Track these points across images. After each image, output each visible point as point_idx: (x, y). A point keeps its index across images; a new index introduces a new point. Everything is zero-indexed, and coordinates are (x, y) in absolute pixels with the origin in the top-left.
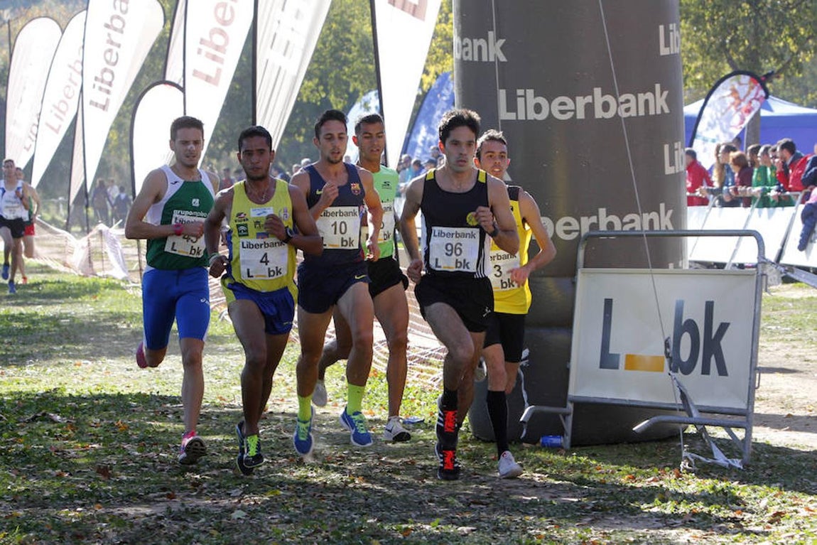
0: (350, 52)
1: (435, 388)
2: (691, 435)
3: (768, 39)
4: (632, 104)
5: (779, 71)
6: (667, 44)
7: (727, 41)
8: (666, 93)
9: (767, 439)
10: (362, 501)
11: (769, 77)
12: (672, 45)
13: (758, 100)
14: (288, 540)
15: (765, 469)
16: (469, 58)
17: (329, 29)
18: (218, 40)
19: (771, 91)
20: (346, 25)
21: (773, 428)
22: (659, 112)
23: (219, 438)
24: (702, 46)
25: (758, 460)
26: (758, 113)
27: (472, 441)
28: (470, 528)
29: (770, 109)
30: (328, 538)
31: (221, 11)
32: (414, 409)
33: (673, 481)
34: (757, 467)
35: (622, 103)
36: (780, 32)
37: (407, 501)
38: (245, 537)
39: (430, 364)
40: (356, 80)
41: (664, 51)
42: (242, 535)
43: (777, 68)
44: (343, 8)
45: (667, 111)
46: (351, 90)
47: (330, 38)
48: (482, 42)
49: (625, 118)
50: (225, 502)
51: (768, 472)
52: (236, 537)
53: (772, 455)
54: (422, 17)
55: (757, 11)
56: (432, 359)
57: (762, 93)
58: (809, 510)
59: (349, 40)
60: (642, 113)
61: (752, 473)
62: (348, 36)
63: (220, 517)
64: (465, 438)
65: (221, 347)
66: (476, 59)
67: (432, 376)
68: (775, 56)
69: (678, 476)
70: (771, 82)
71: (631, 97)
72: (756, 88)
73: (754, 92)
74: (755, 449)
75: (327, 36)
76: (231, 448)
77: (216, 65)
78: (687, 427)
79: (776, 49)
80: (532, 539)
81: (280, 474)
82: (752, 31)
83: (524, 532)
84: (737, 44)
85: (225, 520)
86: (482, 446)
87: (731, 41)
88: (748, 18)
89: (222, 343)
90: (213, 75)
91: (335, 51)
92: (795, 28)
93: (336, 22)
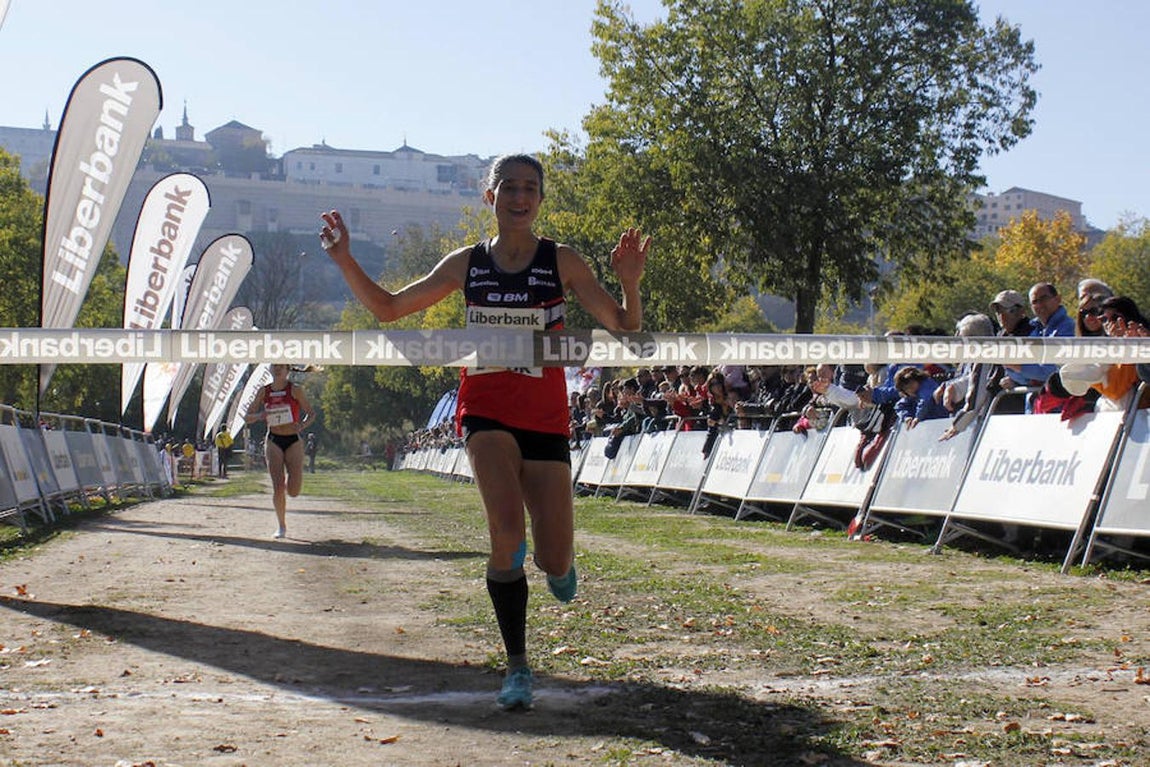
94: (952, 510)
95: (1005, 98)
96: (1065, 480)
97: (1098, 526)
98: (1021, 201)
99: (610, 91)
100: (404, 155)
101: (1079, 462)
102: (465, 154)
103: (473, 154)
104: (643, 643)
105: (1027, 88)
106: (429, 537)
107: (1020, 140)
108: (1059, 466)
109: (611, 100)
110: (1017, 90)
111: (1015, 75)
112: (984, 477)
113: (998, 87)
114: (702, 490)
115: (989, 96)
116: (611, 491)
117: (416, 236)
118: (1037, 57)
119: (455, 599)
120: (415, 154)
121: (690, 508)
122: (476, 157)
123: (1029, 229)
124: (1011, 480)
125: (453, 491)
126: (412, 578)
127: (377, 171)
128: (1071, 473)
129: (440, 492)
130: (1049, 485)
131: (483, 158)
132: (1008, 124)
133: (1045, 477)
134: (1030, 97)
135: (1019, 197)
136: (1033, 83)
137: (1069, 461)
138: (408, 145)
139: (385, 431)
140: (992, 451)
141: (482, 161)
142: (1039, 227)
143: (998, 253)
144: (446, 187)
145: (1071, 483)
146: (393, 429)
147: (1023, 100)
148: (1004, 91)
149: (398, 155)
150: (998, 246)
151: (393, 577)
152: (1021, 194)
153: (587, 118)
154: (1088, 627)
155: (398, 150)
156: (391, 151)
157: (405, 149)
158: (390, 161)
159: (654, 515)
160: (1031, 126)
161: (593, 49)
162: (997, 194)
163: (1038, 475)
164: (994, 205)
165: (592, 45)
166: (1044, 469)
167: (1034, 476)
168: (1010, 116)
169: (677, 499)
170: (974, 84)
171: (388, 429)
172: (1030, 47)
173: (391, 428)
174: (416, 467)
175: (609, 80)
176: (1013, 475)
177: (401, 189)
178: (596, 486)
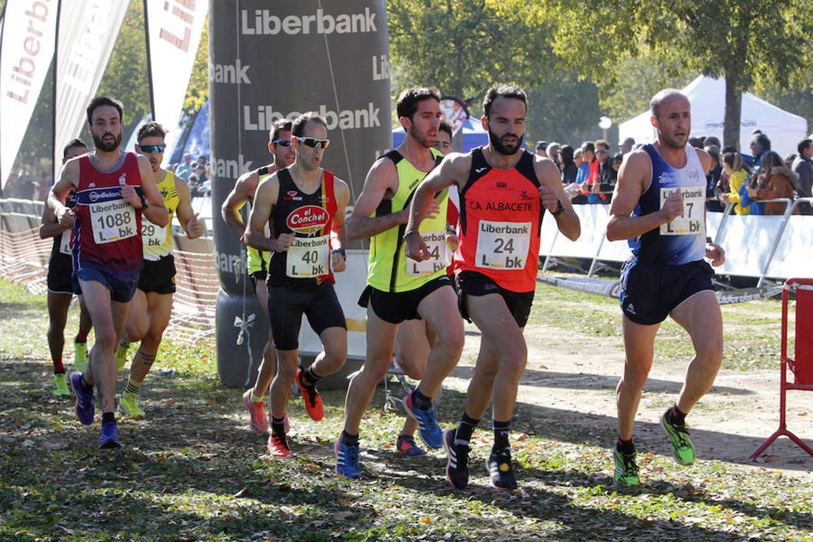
0: (137, 79)
1: (193, 346)
2: (395, 383)
3: (469, 72)
4: (351, 119)
5: (477, 98)
6: (379, 72)
7: (436, 73)
8: (377, 110)
9: (457, 387)
10: (128, 433)
11: (469, 102)
12: (383, 72)
13: (460, 119)
14: (66, 463)
15: (452, 410)
16: (221, 80)
17: (121, 60)
18: (27, 67)
19: (471, 112)
20: (134, 58)
21: (462, 378)
22: (372, 125)
23: (17, 384)
24: (417, 76)
25: (447, 403)
26: (460, 131)
27: (220, 387)
28: (212, 455)
29: (471, 128)
30: (98, 462)
31: (28, 45)
32: (175, 362)
33: (378, 419)
34: (445, 409)
35: (342, 118)
36: (479, 66)
37: (164, 433)
38: (32, 461)
39: (191, 327)
40: (141, 101)
41: (376, 77)
42: (29, 459)
43: (476, 96)
44: (131, 44)
45: (378, 124)
46: (137, 109)
47: (122, 67)
48: (231, 68)
49: (344, 130)
50: (18, 434)
51: (455, 412)
52: (24, 461)
53: (459, 399)
54: (186, 49)
55: (461, 50)
56: (192, 323)
57: (464, 114)
58: (484, 442)
59: (136, 69)
60: (358, 126)
61: (441, 413)
62: (135, 66)
63: (12, 445)
64: (215, 384)
65: (24, 312)
66: (226, 81)
67: (192, 336)
68: (474, 85)
69: (382, 415)
70: (471, 106)
71: (349, 113)
72: (459, 111)
73: (457, 114)
74: (446, 394)
75: (119, 66)
76: (26, 391)
77: (26, 87)
78: (392, 377)
79: (475, 80)
80: (261, 463)
81: (64, 412)
82: (456, 65)
83: (256, 457)
84: (444, 75)
85: (17, 448)
86: (228, 391)
87: (439, 73)
88: (454, 55)
89: (26, 309)
90: (23, 96)
91: (125, 78)
92: (490, 63)
93: (125, 55)
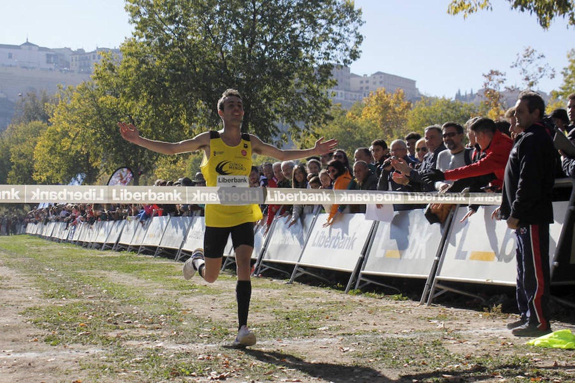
57: (131, 175)
94: (299, 262)
95: (346, 39)
96: (349, 247)
97: (363, 270)
98: (382, 80)
99: (134, 31)
100: (27, 47)
101: (356, 238)
102: (63, 47)
103: (67, 47)
104: (123, 329)
105: (359, 33)
106: (31, 276)
107: (353, 62)
108: (347, 239)
109: (135, 36)
110: (353, 34)
111: (351, 27)
112: (314, 245)
113: (342, 32)
114: (182, 249)
115: (338, 38)
116: (135, 249)
117: (33, 99)
118: (363, 17)
119: (37, 309)
120: (33, 47)
121: (175, 259)
122: (69, 49)
123: (379, 98)
124: (325, 246)
125: (50, 247)
126: (17, 299)
127: (10, 56)
128: (352, 244)
129: (42, 248)
130: (342, 249)
131: (74, 50)
132: (347, 53)
133: (341, 245)
134: (360, 38)
135: (381, 77)
136: (361, 31)
137: (352, 237)
138: (29, 41)
139: (13, 211)
140: (318, 232)
141: (73, 52)
142: (386, 98)
143: (363, 112)
144: (52, 66)
145: (352, 249)
146: (18, 210)
147: (356, 40)
148: (346, 35)
149: (23, 47)
150: (364, 107)
151: (8, 298)
152: (383, 75)
153: (123, 44)
154: (335, 320)
155: (23, 44)
156: (19, 45)
157: (27, 44)
158: (18, 50)
159: (155, 263)
160: (360, 54)
161: (125, 8)
162: (369, 75)
163: (338, 244)
164: (367, 82)
165: (125, 6)
166: (340, 241)
167: (336, 244)
168: (349, 49)
169: (169, 254)
170: (331, 31)
171: (15, 210)
172: (360, 11)
173: (17, 209)
174: (31, 233)
175: (135, 25)
176: (326, 244)
177: (24, 67)
178: (128, 246)
